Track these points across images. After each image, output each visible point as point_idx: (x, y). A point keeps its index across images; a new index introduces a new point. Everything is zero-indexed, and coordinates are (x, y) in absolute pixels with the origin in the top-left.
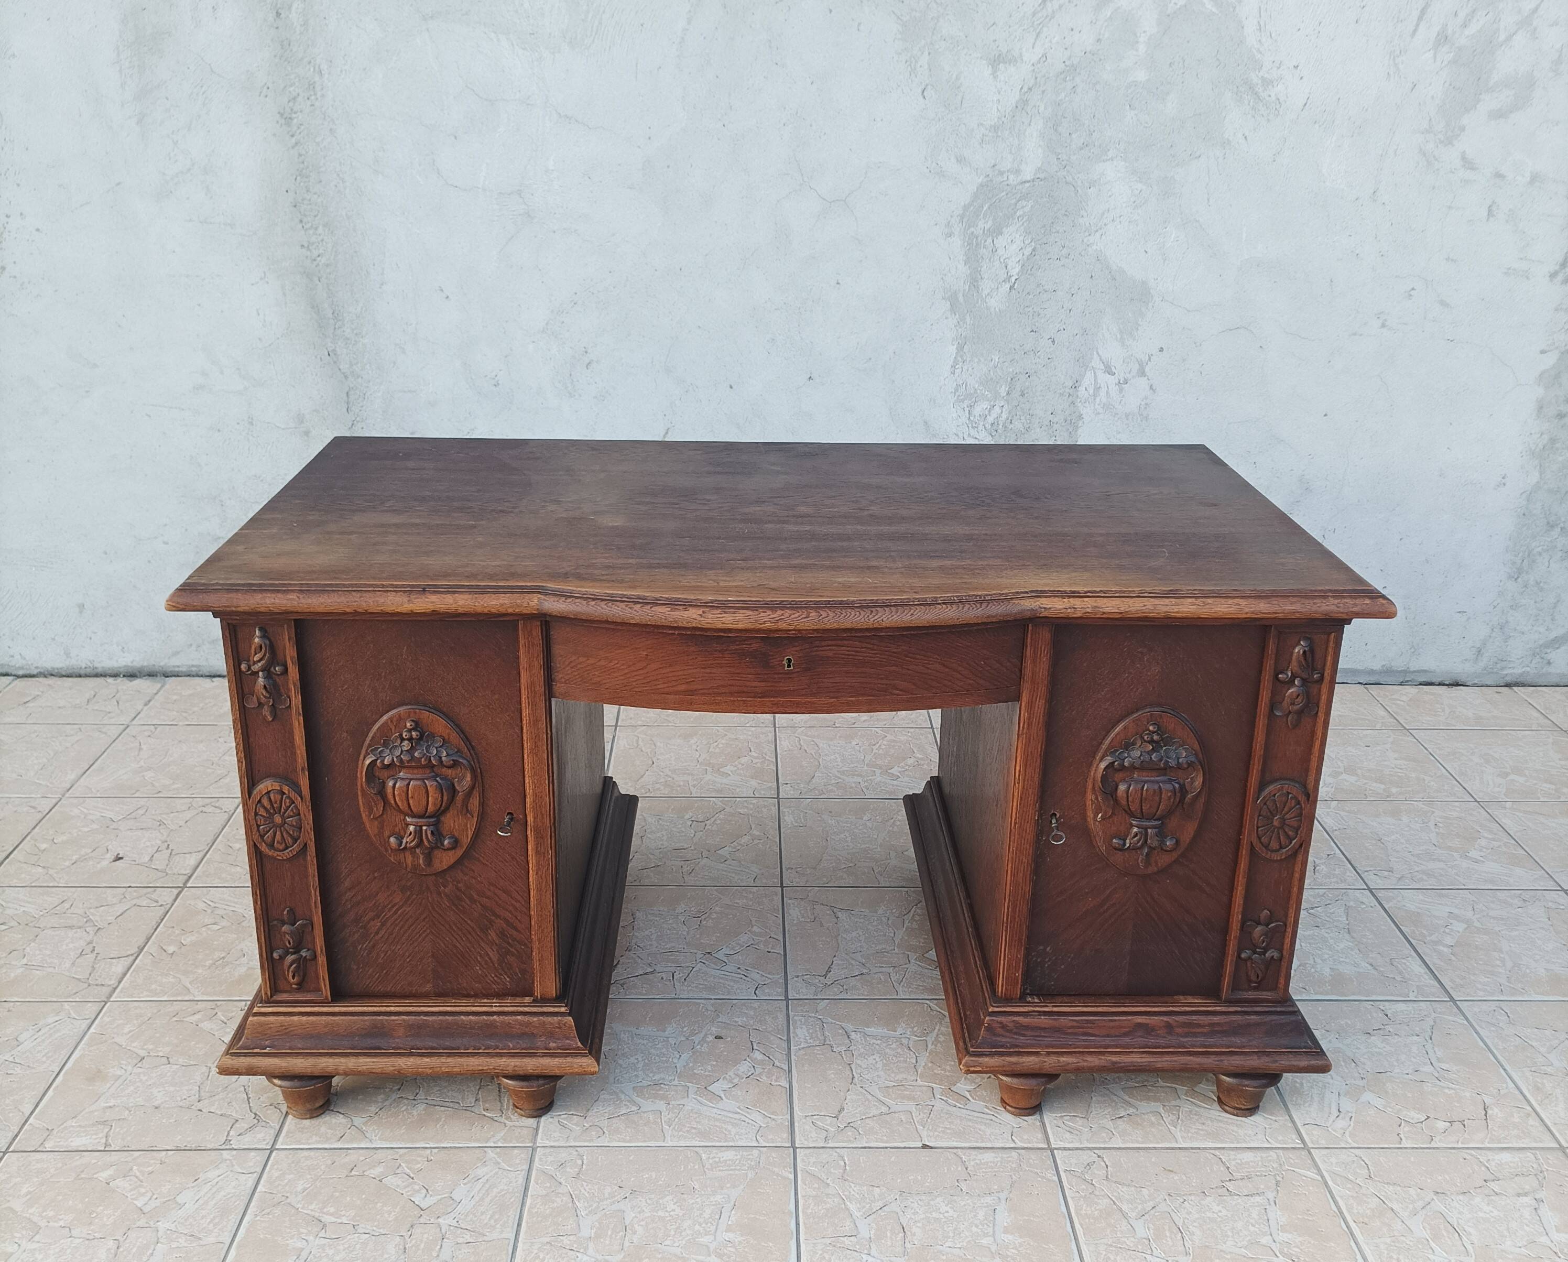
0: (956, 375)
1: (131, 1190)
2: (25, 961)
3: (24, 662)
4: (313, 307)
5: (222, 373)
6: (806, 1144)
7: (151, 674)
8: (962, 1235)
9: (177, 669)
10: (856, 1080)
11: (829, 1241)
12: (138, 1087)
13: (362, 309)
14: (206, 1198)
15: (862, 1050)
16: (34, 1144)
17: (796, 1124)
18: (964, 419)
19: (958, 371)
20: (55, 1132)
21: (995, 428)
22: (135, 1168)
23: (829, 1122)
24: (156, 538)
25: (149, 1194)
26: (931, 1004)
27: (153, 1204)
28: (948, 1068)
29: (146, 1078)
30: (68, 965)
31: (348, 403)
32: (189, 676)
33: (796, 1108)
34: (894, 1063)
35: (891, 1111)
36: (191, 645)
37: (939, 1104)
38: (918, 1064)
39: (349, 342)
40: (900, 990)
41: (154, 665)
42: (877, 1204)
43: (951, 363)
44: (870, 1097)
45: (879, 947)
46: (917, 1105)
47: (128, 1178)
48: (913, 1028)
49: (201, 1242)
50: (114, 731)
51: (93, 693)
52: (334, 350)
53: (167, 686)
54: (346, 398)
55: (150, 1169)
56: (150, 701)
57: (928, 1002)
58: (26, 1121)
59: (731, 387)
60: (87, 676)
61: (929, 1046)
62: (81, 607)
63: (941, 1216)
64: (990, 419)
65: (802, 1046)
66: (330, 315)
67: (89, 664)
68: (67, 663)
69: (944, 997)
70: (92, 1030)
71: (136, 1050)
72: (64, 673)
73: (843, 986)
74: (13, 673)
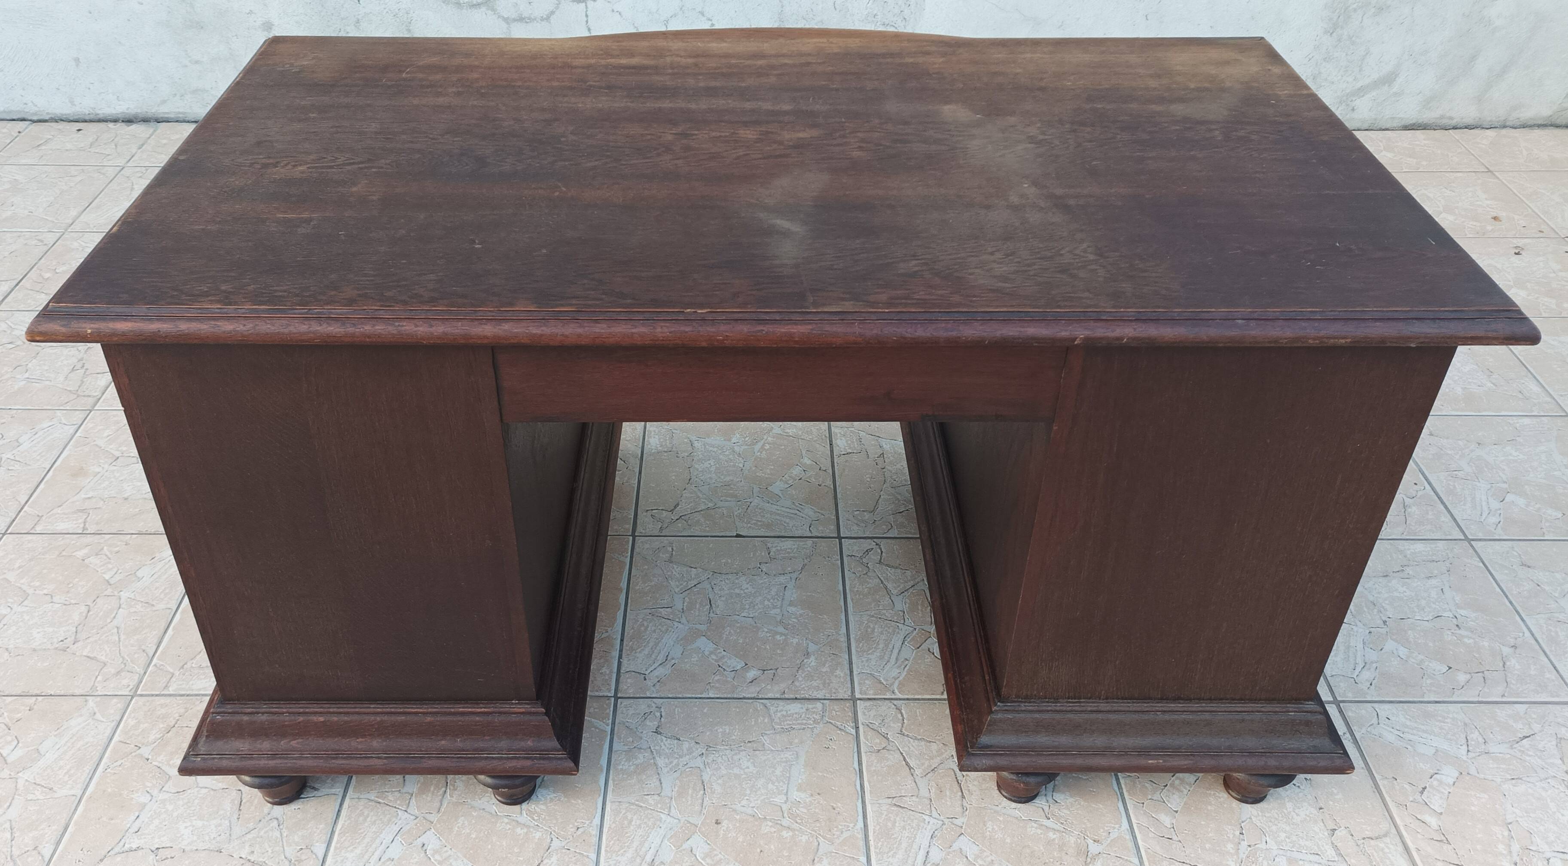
1: (102, 566)
2: (27, 375)
3: (37, 109)
6: (644, 533)
7: (145, 120)
8: (756, 607)
9: (166, 116)
10: (692, 481)
11: (649, 611)
12: (112, 482)
14: (159, 573)
15: (701, 456)
16: (27, 528)
17: (639, 517)
20: (44, 518)
22: (105, 548)
23: (664, 516)
25: (115, 570)
27: (118, 577)
28: (768, 471)
29: (118, 475)
30: (61, 378)
32: (177, 121)
33: (640, 504)
34: (725, 467)
35: (716, 506)
36: (175, 95)
37: (755, 501)
38: (744, 468)
41: (147, 112)
42: (692, 582)
44: (701, 495)
46: (738, 501)
47: (99, 556)
48: (745, 438)
49: (154, 609)
50: (111, 172)
51: (95, 137)
53: (159, 131)
55: (117, 549)
56: (143, 145)
58: (22, 508)
60: (91, 121)
61: (756, 453)
62: (77, 61)
63: (742, 592)
67: (91, 111)
68: (73, 110)
70: (78, 434)
71: (112, 451)
74: (29, 118)
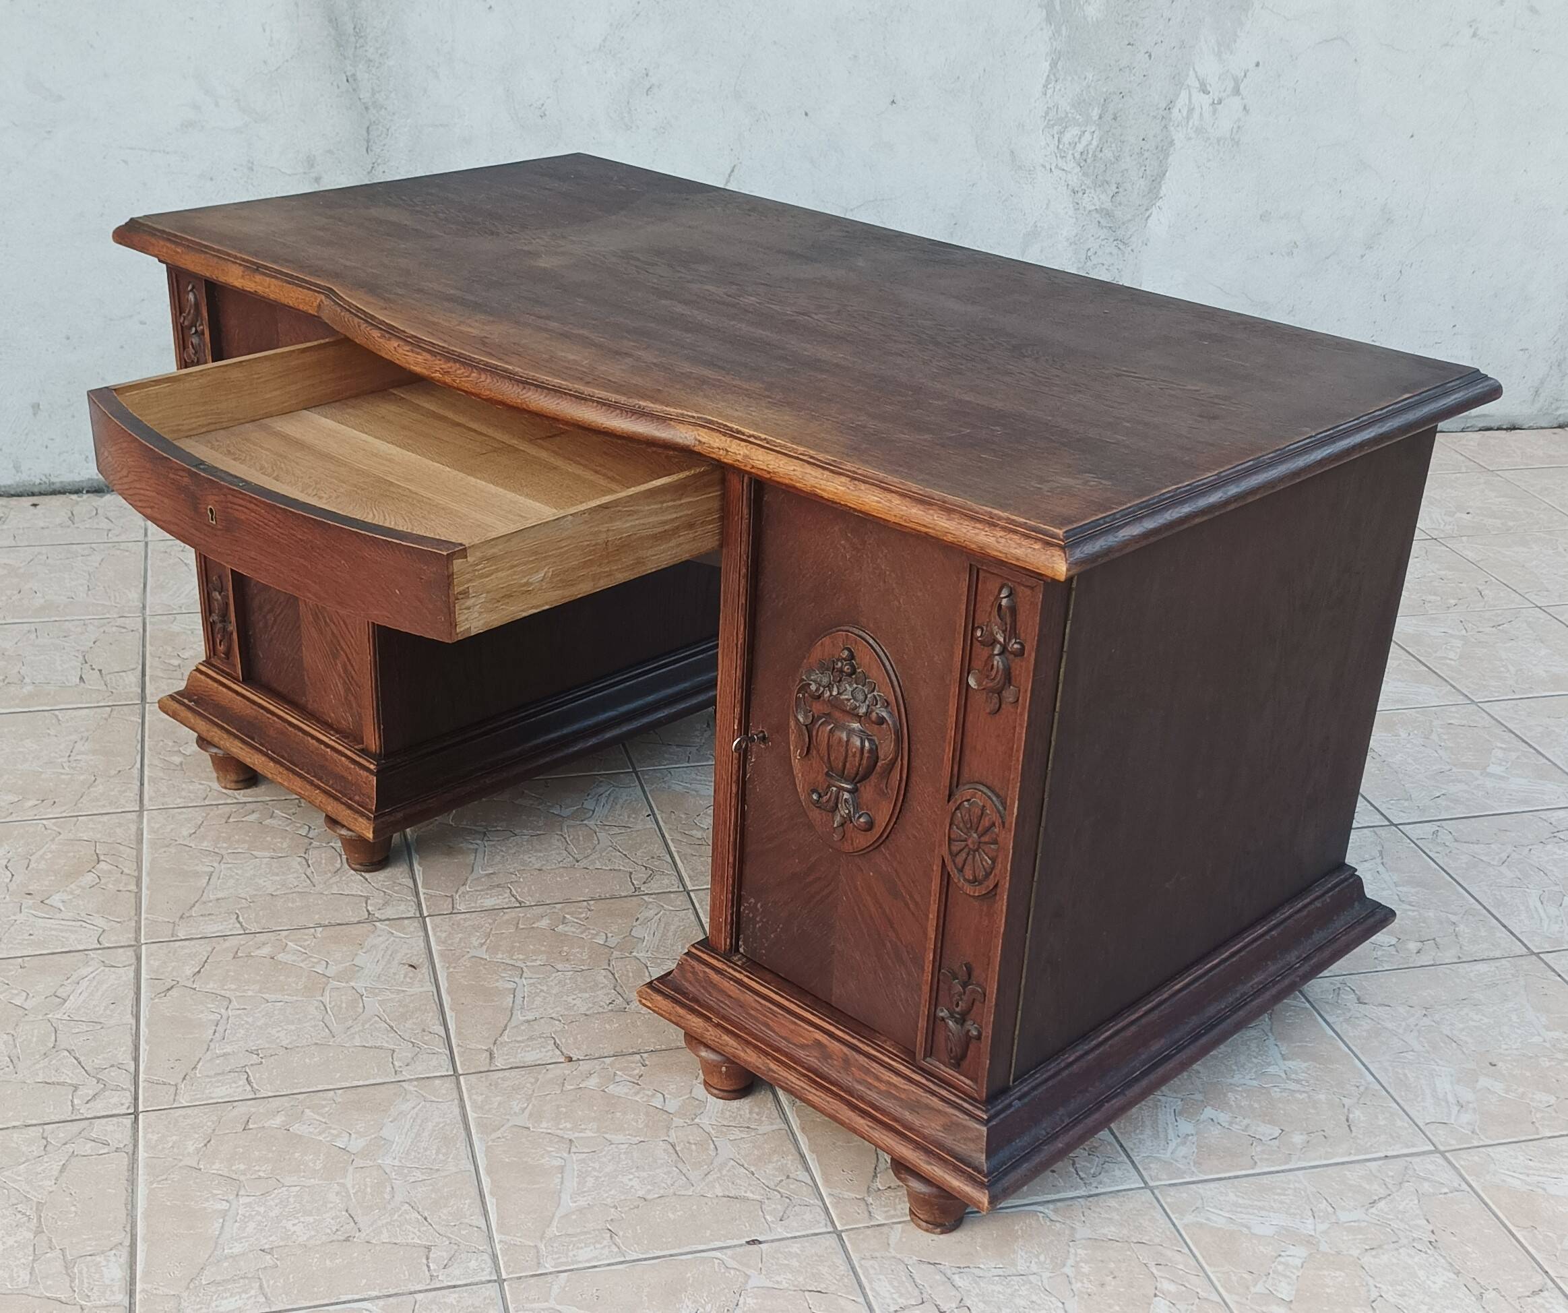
0: (1048, 95)
4: (330, 21)
5: (217, 105)
13: (388, 22)
18: (1053, 147)
19: (1050, 92)
21: (1084, 157)
24: (131, 316)
31: (368, 141)
39: (372, 64)
43: (1043, 81)
52: (354, 75)
54: (366, 134)
59: (806, 114)
62: (36, 407)
64: (1080, 148)
66: (351, 31)
67: (44, 479)
68: (18, 479)
72: (12, 492)
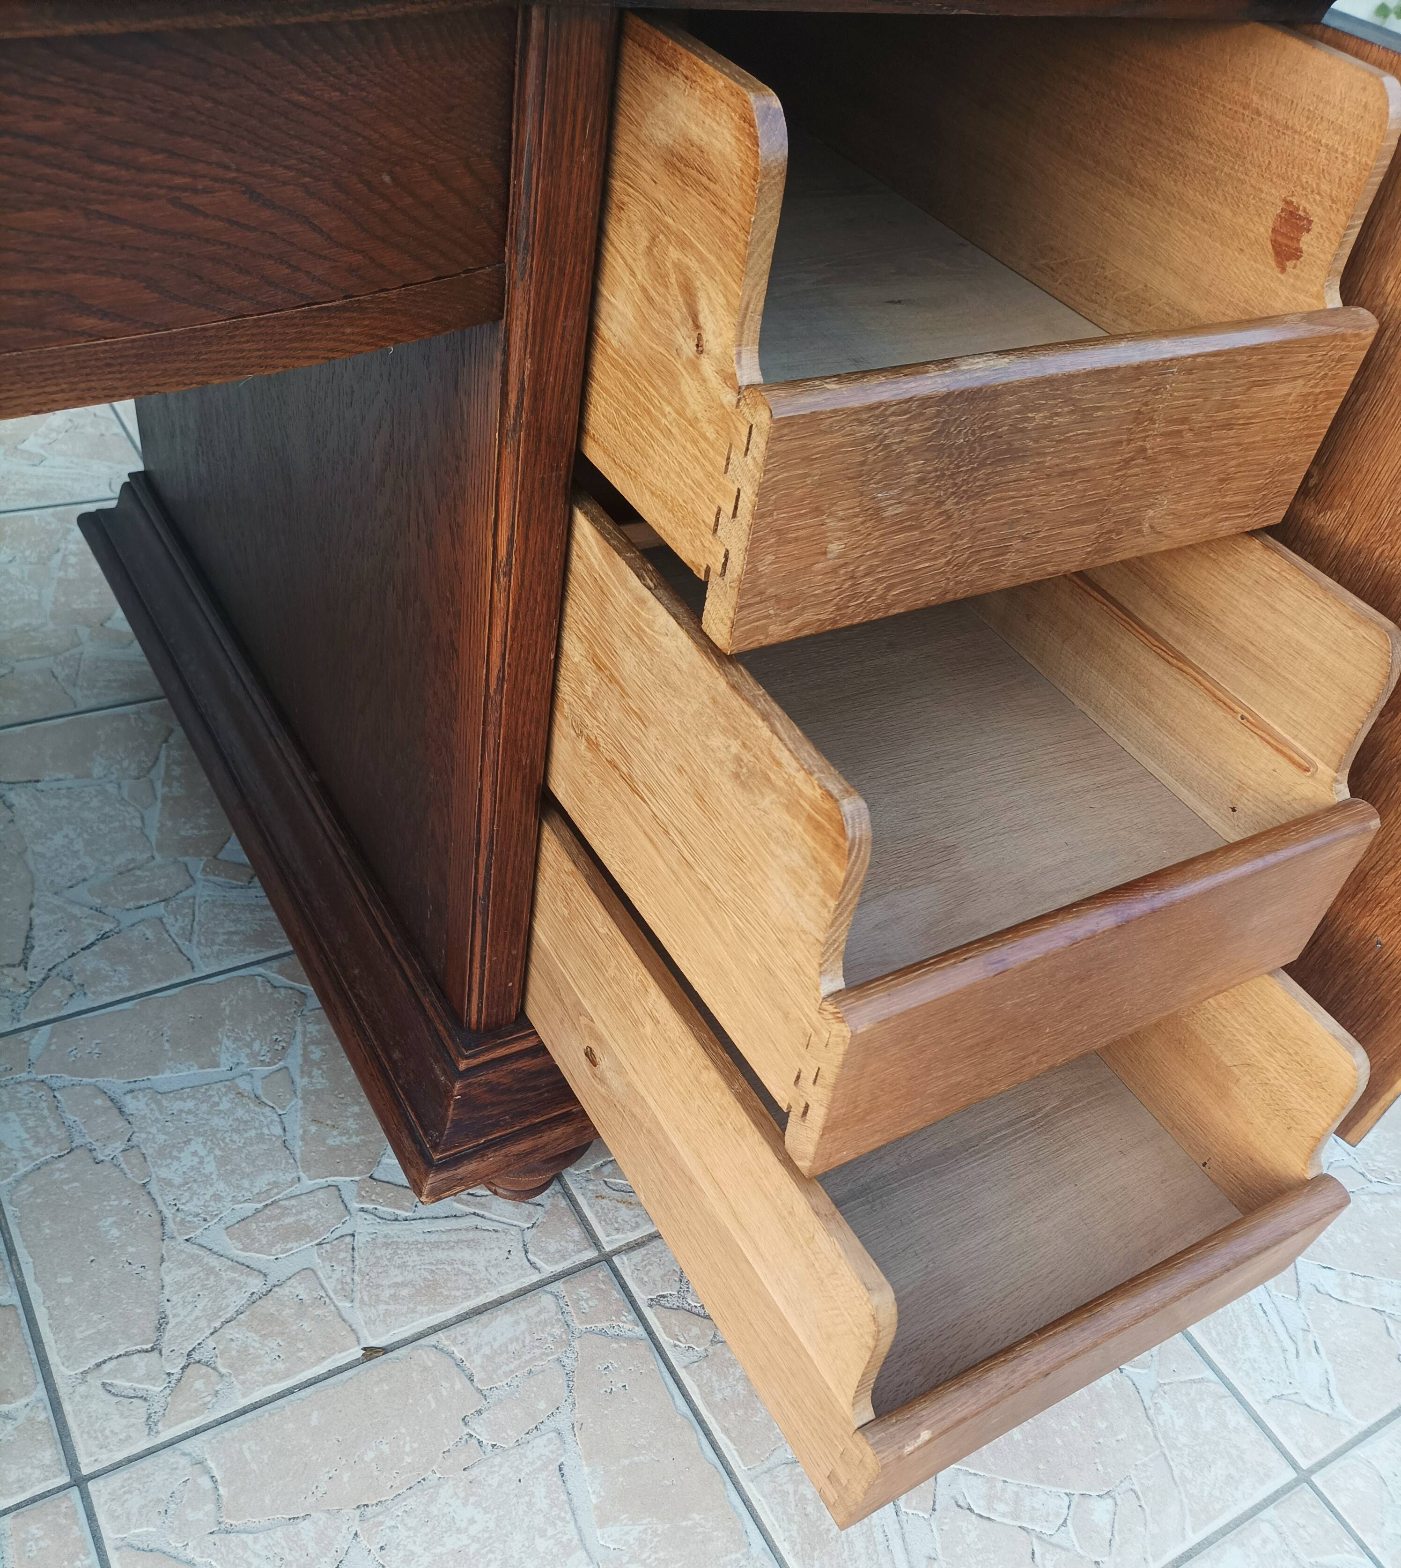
6: (107, 1459)
10: (170, 1226)
15: (161, 1138)
17: (67, 1407)
23: (141, 1371)
26: (272, 975)
28: (351, 1124)
33: (54, 1358)
34: (240, 1150)
35: (272, 1280)
37: (364, 1226)
38: (289, 1136)
40: (195, 953)
44: (213, 1261)
45: (121, 860)
46: (320, 1244)
48: (249, 1045)
57: (259, 969)
61: (297, 1079)
65: (22, 1170)
69: (290, 948)
73: (70, 979)
